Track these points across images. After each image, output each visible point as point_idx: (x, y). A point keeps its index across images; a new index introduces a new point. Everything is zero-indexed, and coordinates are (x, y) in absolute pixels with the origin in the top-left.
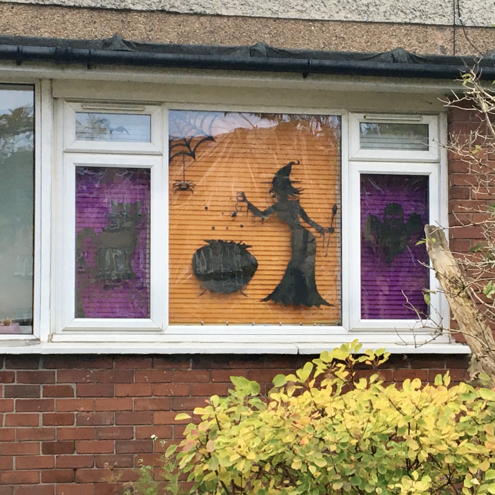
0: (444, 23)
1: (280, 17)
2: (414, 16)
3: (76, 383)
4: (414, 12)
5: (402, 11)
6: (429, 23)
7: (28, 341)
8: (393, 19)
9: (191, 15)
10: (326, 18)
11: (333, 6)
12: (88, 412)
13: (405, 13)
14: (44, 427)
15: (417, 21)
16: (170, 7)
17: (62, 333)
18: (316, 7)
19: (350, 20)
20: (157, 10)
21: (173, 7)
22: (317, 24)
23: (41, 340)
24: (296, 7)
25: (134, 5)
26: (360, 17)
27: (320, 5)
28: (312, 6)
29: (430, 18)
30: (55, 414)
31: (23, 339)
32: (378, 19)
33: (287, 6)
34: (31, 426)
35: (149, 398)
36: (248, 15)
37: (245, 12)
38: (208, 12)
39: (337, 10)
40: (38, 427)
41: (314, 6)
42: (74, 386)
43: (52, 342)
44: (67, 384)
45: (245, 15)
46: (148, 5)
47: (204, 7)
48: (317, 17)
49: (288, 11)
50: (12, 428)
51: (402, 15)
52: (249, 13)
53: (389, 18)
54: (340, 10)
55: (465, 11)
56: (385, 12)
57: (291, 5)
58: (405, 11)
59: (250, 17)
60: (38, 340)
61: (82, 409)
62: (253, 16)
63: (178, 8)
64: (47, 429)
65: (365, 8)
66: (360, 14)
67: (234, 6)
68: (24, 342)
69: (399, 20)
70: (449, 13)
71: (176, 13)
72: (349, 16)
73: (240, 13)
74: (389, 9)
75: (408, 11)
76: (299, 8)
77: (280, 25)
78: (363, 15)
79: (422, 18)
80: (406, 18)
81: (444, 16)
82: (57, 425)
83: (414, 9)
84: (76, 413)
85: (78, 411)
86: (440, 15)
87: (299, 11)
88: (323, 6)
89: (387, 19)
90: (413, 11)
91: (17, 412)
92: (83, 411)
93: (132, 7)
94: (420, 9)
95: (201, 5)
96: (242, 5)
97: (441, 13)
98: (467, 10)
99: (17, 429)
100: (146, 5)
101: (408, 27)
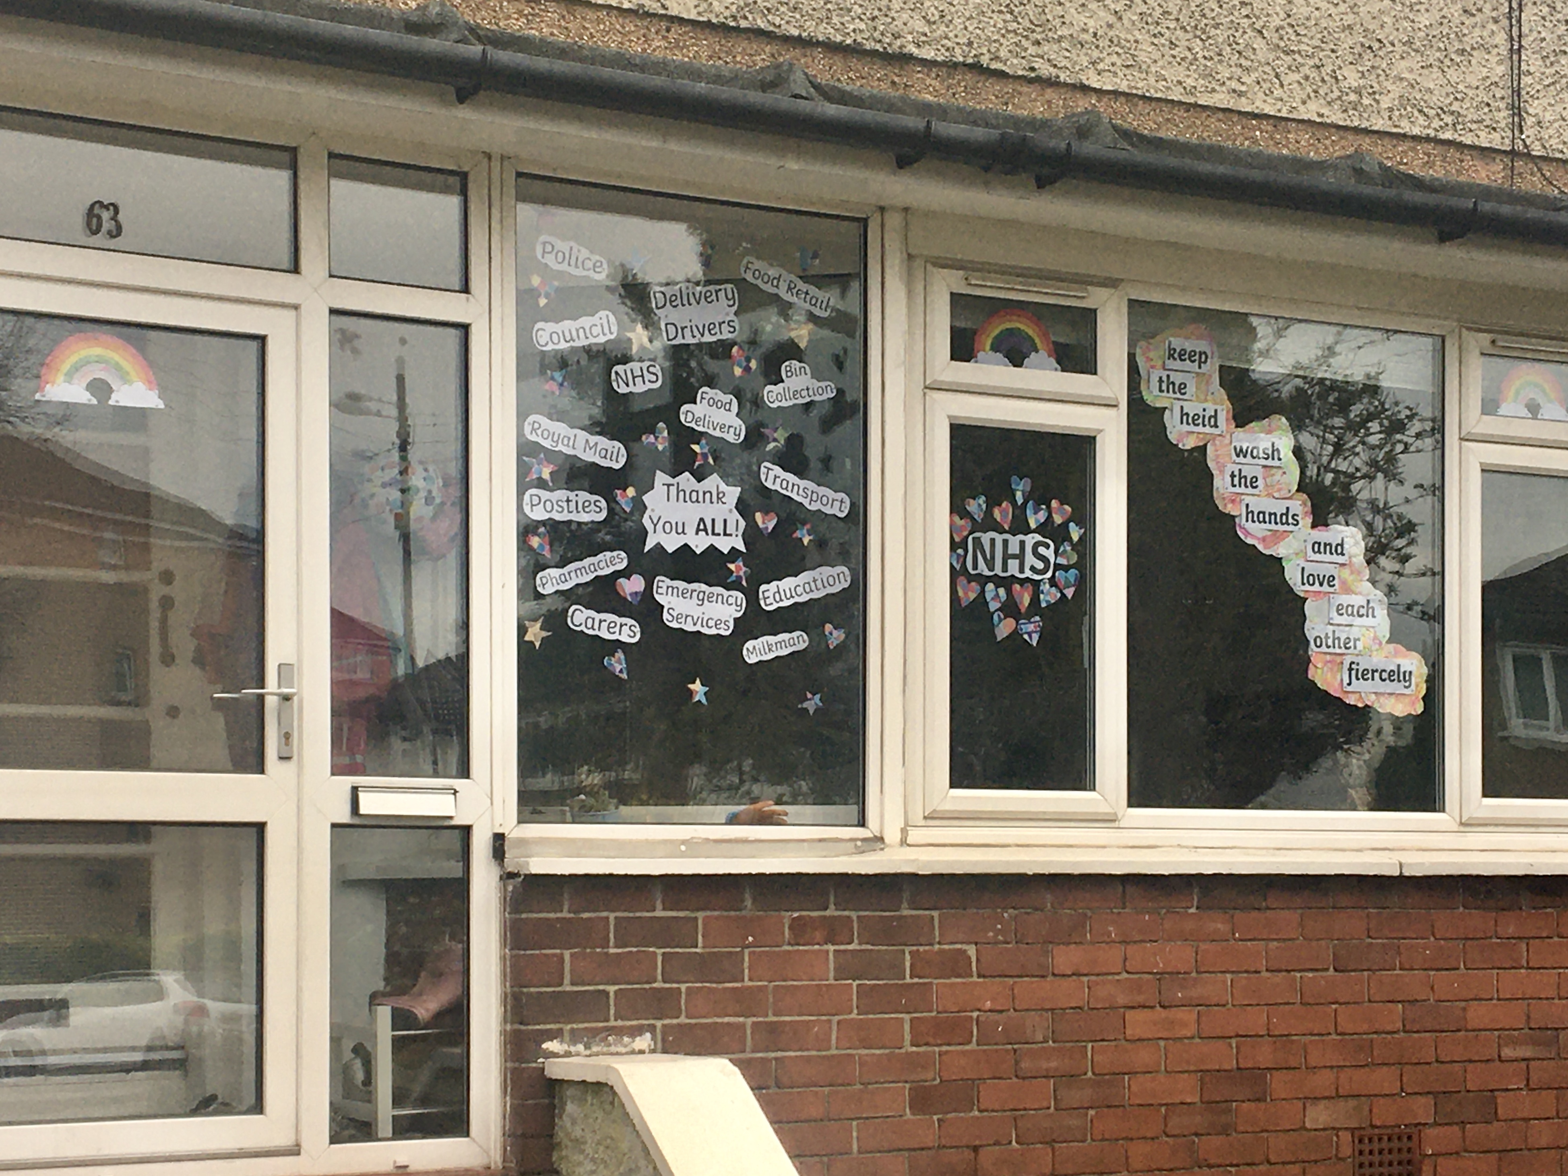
0: (1494, 145)
1: (1200, 102)
2: (1442, 123)
3: (976, 944)
4: (1443, 116)
5: (1420, 111)
6: (1469, 142)
7: (859, 843)
8: (1406, 127)
9: (1030, 81)
10: (1284, 114)
11: (1295, 85)
12: (1001, 1011)
13: (1427, 116)
14: (914, 1049)
15: (1447, 135)
16: (991, 60)
17: (923, 823)
18: (1266, 86)
19: (1329, 121)
20: (965, 65)
21: (997, 58)
22: (1265, 125)
23: (887, 840)
24: (1228, 83)
25: (919, 46)
26: (1345, 115)
27: (1270, 81)
28: (1258, 83)
29: (1471, 131)
30: (935, 1018)
31: (847, 837)
32: (1379, 124)
33: (1210, 79)
34: (886, 1048)
35: (1117, 977)
36: (1140, 93)
37: (1133, 84)
38: (1063, 77)
39: (1304, 97)
40: (903, 1051)
41: (1262, 83)
42: (972, 951)
43: (909, 845)
44: (959, 946)
45: (1134, 91)
46: (948, 50)
47: (1055, 66)
48: (1269, 110)
49: (1214, 90)
50: (849, 1051)
51: (1421, 120)
52: (1141, 87)
53: (1397, 123)
54: (1309, 97)
55: (1530, 121)
56: (1391, 110)
57: (1219, 77)
58: (1425, 110)
59: (1143, 97)
60: (881, 839)
61: (988, 1005)
62: (1147, 94)
63: (1005, 64)
64: (918, 1053)
65: (1353, 97)
66: (1345, 111)
67: (1111, 68)
68: (852, 844)
69: (1416, 131)
70: (1503, 124)
71: (1001, 75)
72: (1325, 111)
73: (1124, 87)
74: (1396, 102)
75: (1432, 113)
76: (1234, 84)
77: (1198, 122)
78: (1351, 112)
79: (1456, 131)
80: (1429, 127)
81: (1494, 129)
82: (940, 1045)
83: (1442, 109)
84: (975, 1014)
85: (979, 1010)
86: (1487, 127)
87: (1234, 91)
88: (1277, 86)
89: (1396, 126)
90: (1439, 111)
91: (858, 1014)
92: (990, 1011)
93: (915, 51)
94: (1453, 108)
95: (1049, 60)
96: (1128, 66)
97: (1488, 122)
98: (1534, 119)
99: (860, 1056)
100: (943, 50)
101: (1429, 147)
